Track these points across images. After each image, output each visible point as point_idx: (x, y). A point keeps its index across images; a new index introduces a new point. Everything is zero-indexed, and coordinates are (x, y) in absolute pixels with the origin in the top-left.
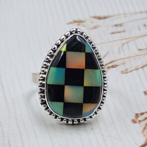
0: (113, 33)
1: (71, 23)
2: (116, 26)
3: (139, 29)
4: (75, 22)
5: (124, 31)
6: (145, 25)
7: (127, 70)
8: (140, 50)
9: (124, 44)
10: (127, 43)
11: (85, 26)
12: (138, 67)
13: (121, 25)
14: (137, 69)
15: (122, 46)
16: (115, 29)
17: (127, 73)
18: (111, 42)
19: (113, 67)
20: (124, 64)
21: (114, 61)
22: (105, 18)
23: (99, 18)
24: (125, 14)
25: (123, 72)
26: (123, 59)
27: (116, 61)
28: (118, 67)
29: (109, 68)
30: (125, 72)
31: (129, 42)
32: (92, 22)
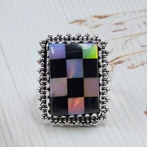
0: (115, 31)
1: (73, 22)
2: (117, 24)
3: (140, 27)
4: (77, 21)
5: (126, 29)
6: (145, 23)
7: (133, 65)
8: (143, 46)
9: (127, 41)
10: (130, 40)
11: (87, 25)
12: (144, 63)
13: (121, 23)
14: (143, 64)
15: (125, 43)
16: (116, 27)
17: (133, 68)
18: (114, 39)
19: (119, 63)
20: (129, 59)
21: (119, 57)
22: (105, 17)
23: (100, 17)
24: (124, 13)
25: (129, 68)
26: (128, 55)
27: (121, 57)
28: (124, 63)
29: (115, 63)
30: (132, 67)
31: (131, 39)
32: (93, 22)
